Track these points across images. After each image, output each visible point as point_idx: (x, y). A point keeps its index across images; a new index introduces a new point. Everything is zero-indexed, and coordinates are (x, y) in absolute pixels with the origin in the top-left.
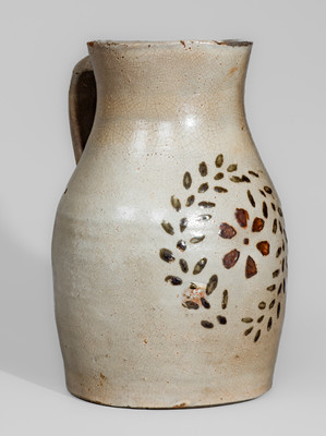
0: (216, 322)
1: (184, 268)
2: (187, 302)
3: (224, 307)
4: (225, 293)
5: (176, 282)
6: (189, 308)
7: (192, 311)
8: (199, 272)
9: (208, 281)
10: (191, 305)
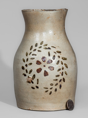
0: (35, 88)
1: (27, 72)
2: (28, 81)
3: (38, 83)
4: (38, 80)
5: (25, 75)
6: (28, 83)
7: (29, 84)
8: (30, 73)
9: (33, 76)
10: (29, 82)
